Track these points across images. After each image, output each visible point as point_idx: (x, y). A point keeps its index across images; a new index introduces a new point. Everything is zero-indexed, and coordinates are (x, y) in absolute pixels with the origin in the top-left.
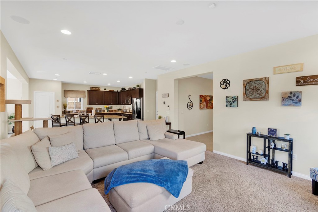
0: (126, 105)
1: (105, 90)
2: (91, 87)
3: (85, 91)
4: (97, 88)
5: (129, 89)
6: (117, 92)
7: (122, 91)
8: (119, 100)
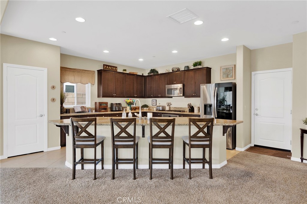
0: (157, 99)
1: (125, 72)
2: (104, 65)
3: (94, 71)
4: (114, 67)
5: (173, 70)
6: (142, 76)
7: (152, 74)
8: (144, 90)
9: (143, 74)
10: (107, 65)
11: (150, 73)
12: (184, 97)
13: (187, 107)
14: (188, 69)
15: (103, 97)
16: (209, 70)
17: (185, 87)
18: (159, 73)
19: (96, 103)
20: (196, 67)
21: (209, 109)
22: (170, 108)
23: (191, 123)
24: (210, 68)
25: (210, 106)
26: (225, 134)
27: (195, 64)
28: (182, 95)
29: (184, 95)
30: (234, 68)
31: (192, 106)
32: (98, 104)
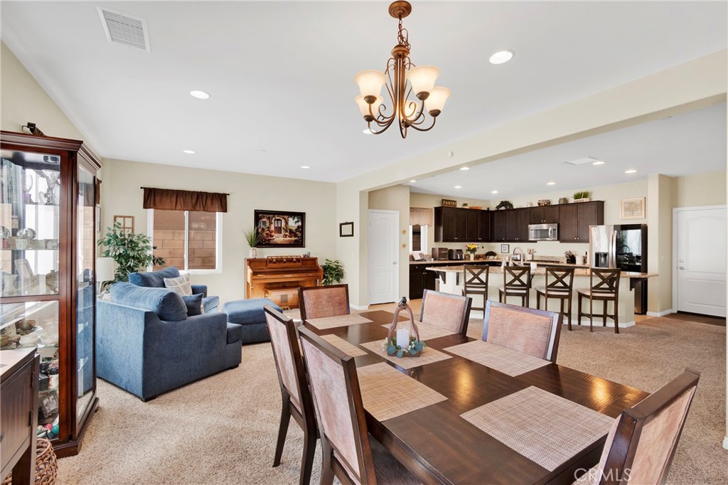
0: (510, 244)
2: (443, 200)
3: (431, 209)
4: (453, 201)
5: (539, 204)
6: (488, 211)
7: (503, 208)
8: (491, 231)
9: (488, 209)
10: (446, 200)
11: (500, 206)
12: (558, 242)
13: (564, 255)
14: (565, 204)
15: (443, 241)
16: (600, 205)
17: (560, 228)
18: (515, 207)
19: (433, 249)
20: (579, 200)
21: (603, 259)
22: (533, 256)
23: (594, 273)
24: (603, 202)
25: (605, 255)
26: (633, 289)
27: (577, 196)
28: (556, 239)
29: (558, 239)
30: (643, 203)
31: (573, 255)
32: (437, 251)
